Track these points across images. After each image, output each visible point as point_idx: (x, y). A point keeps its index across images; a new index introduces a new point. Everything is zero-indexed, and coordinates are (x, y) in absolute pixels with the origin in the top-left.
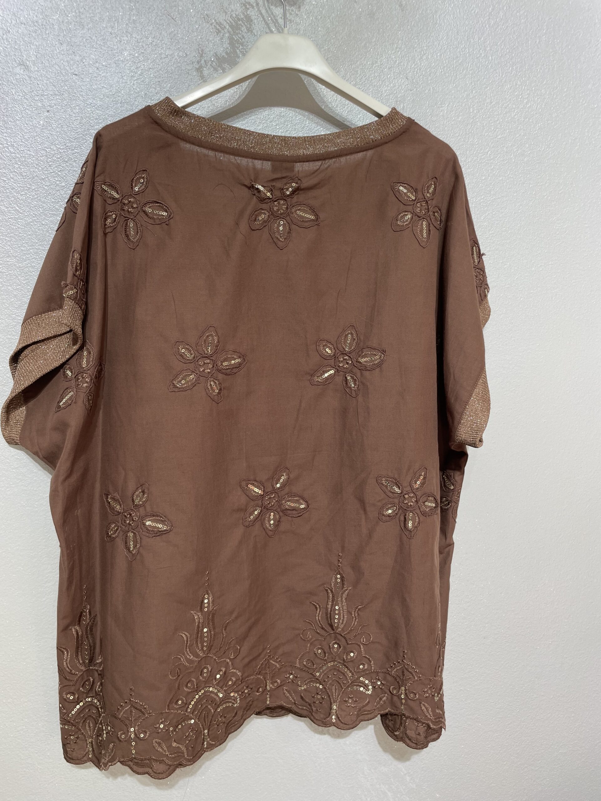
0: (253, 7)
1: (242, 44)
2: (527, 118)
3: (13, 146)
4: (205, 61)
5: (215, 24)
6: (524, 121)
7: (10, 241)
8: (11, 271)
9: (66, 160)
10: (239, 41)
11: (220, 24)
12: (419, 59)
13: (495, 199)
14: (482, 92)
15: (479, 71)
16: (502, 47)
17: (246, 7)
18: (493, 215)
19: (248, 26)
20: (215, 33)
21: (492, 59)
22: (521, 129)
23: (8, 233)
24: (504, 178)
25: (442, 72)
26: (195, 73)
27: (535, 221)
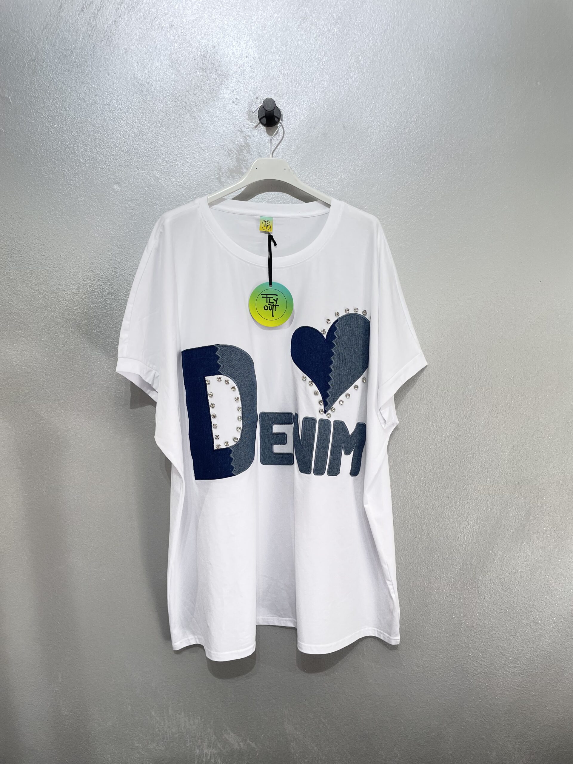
0: (250, 138)
1: (244, 161)
3: (113, 230)
4: (222, 173)
5: (227, 150)
7: (111, 285)
8: (112, 302)
9: (142, 236)
10: (242, 159)
11: (231, 150)
12: (357, 159)
16: (414, 146)
17: (246, 138)
19: (248, 149)
20: (228, 155)
21: (407, 155)
23: (111, 281)
25: (372, 166)
26: (216, 180)
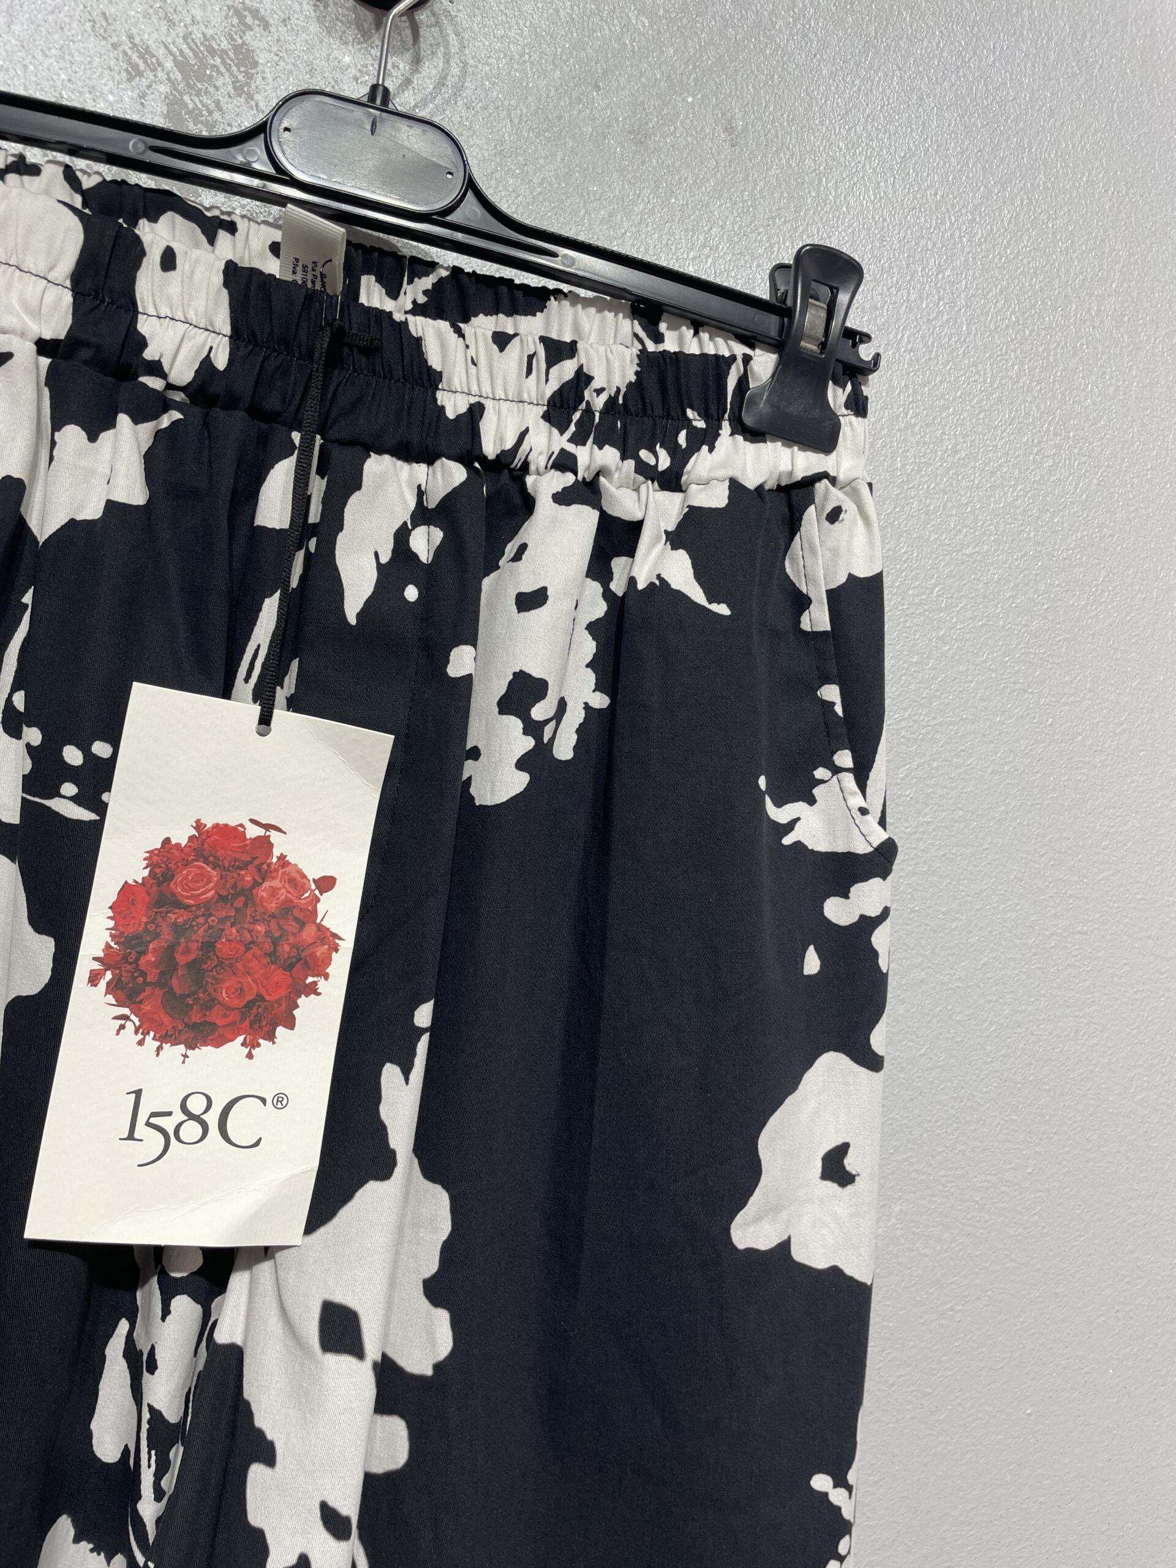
0: (266, 26)
2: (1047, 510)
5: (126, 46)
6: (1038, 517)
10: (202, 116)
11: (145, 53)
13: (940, 724)
14: (934, 419)
15: (930, 359)
16: (999, 305)
17: (242, 22)
18: (932, 769)
20: (124, 75)
21: (969, 334)
22: (1028, 539)
24: (971, 667)
27: (1046, 803)
